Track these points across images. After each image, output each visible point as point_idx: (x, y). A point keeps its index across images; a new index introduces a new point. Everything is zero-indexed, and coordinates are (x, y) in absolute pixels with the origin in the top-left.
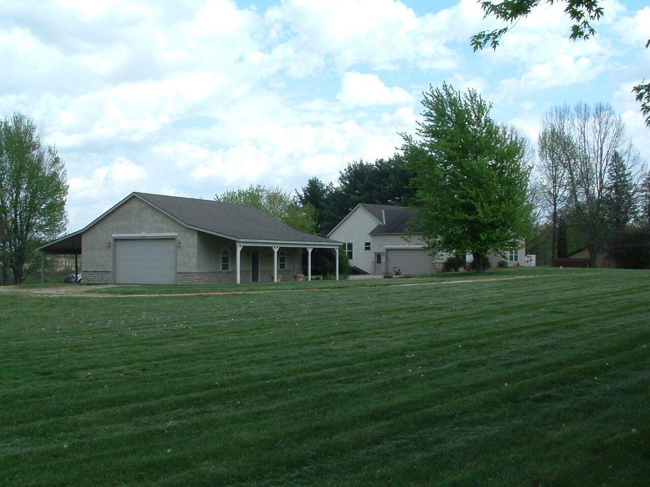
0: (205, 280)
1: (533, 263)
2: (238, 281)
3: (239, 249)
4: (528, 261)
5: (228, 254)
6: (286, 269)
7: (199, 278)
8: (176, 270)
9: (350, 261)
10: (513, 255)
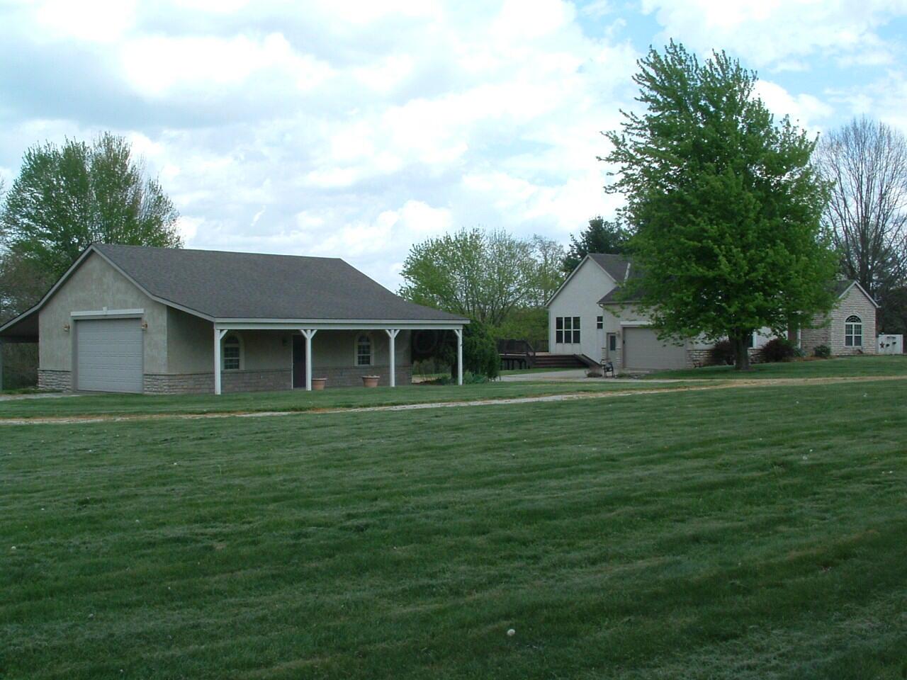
1: (899, 348)
2: (218, 390)
4: (888, 345)
5: (237, 342)
8: (143, 370)
9: (577, 345)
10: (853, 335)
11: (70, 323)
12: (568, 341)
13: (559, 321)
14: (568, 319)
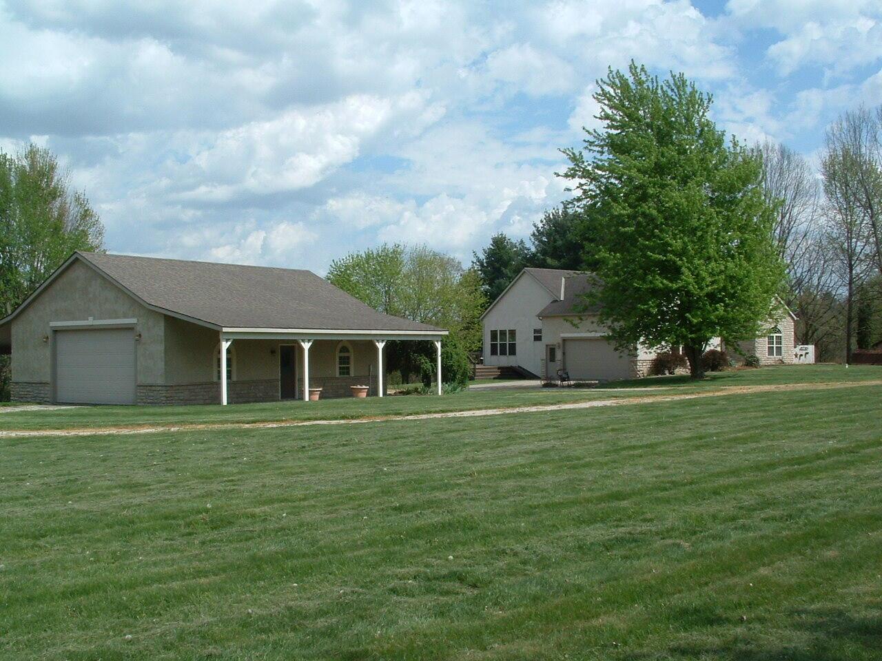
0: (181, 398)
1: (811, 358)
2: (225, 402)
3: (225, 346)
4: (801, 355)
6: (352, 374)
7: (168, 395)
8: (136, 380)
9: (512, 357)
10: (775, 346)
11: (49, 333)
12: (503, 353)
13: (494, 335)
14: (503, 333)
